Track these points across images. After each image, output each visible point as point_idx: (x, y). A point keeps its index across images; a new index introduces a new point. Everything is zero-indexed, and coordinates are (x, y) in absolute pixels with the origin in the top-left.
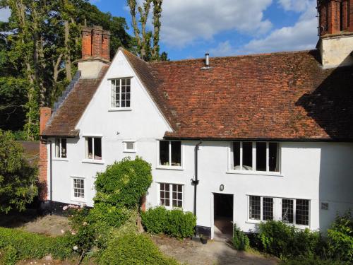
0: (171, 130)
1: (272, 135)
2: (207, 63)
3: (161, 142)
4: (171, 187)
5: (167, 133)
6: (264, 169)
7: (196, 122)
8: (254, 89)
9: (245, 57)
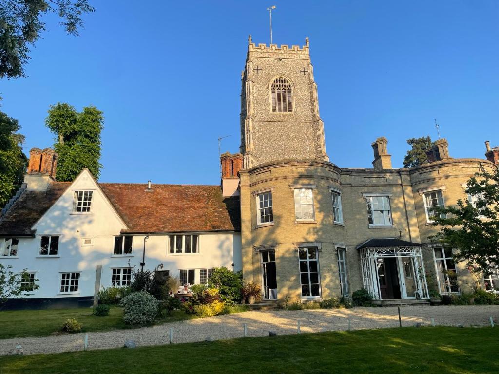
0: (125, 228)
1: (195, 229)
2: (149, 187)
3: (116, 238)
4: (122, 271)
5: (122, 230)
6: (190, 252)
7: (144, 224)
8: (183, 205)
9: (176, 186)
